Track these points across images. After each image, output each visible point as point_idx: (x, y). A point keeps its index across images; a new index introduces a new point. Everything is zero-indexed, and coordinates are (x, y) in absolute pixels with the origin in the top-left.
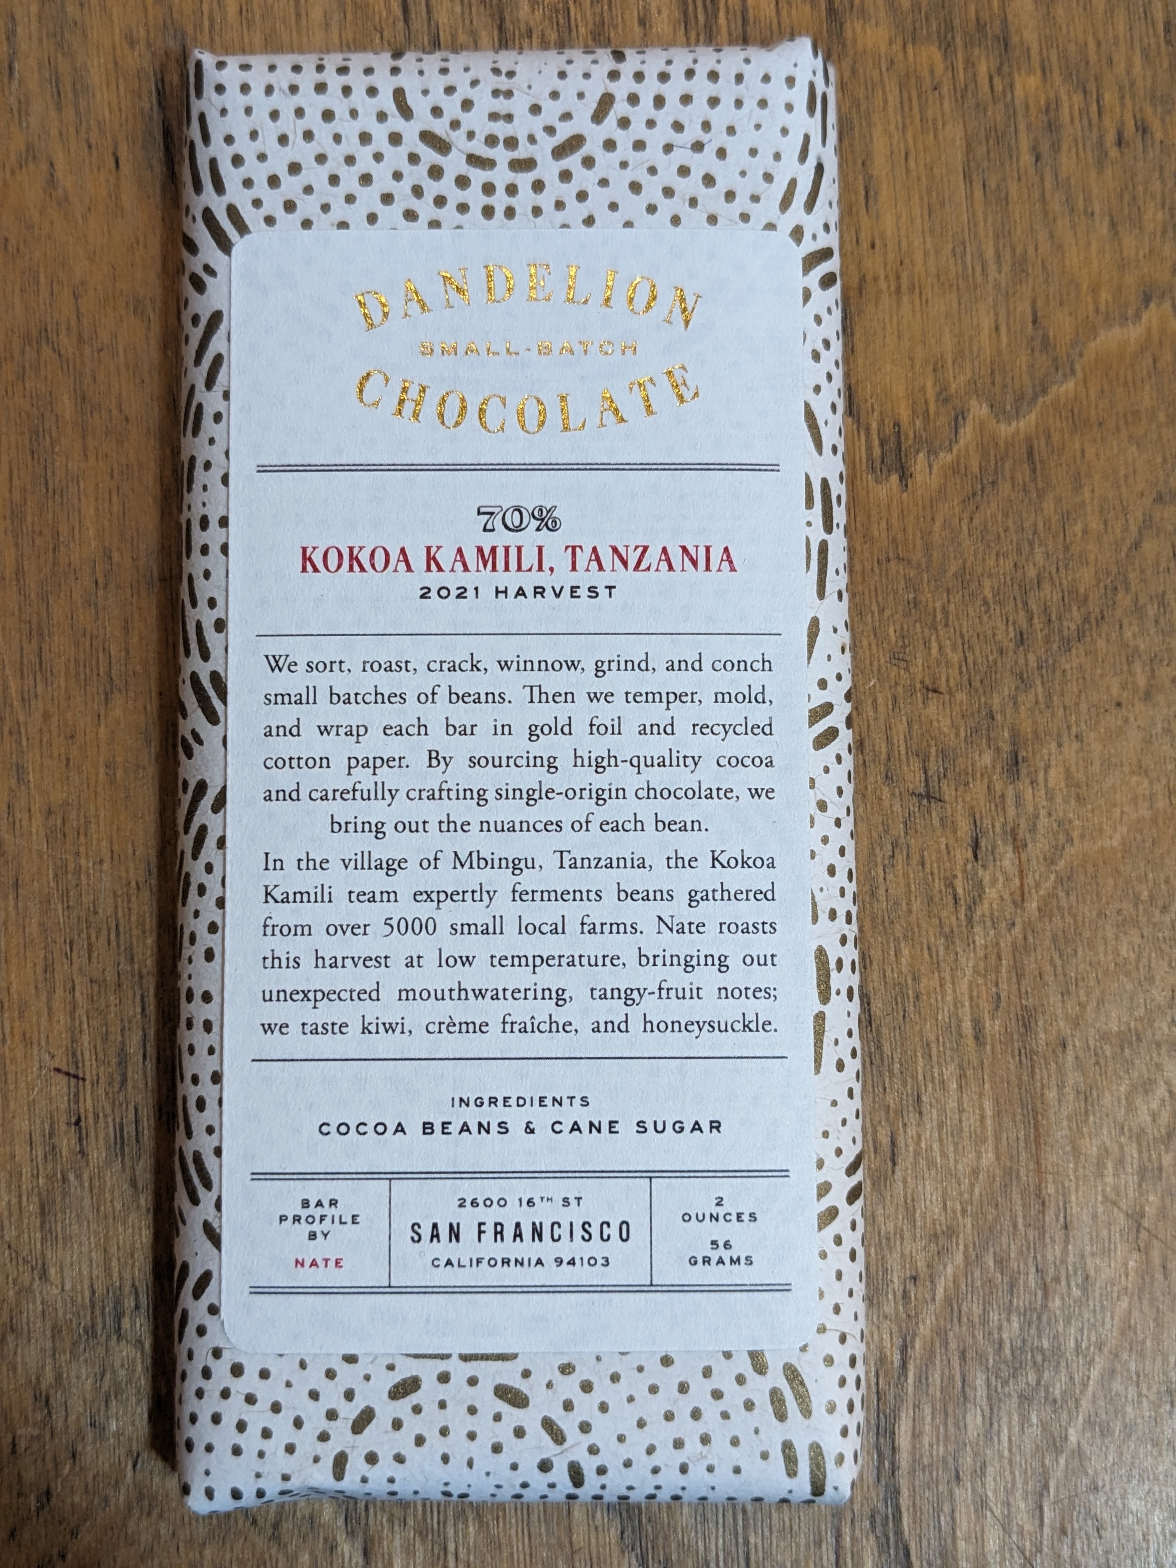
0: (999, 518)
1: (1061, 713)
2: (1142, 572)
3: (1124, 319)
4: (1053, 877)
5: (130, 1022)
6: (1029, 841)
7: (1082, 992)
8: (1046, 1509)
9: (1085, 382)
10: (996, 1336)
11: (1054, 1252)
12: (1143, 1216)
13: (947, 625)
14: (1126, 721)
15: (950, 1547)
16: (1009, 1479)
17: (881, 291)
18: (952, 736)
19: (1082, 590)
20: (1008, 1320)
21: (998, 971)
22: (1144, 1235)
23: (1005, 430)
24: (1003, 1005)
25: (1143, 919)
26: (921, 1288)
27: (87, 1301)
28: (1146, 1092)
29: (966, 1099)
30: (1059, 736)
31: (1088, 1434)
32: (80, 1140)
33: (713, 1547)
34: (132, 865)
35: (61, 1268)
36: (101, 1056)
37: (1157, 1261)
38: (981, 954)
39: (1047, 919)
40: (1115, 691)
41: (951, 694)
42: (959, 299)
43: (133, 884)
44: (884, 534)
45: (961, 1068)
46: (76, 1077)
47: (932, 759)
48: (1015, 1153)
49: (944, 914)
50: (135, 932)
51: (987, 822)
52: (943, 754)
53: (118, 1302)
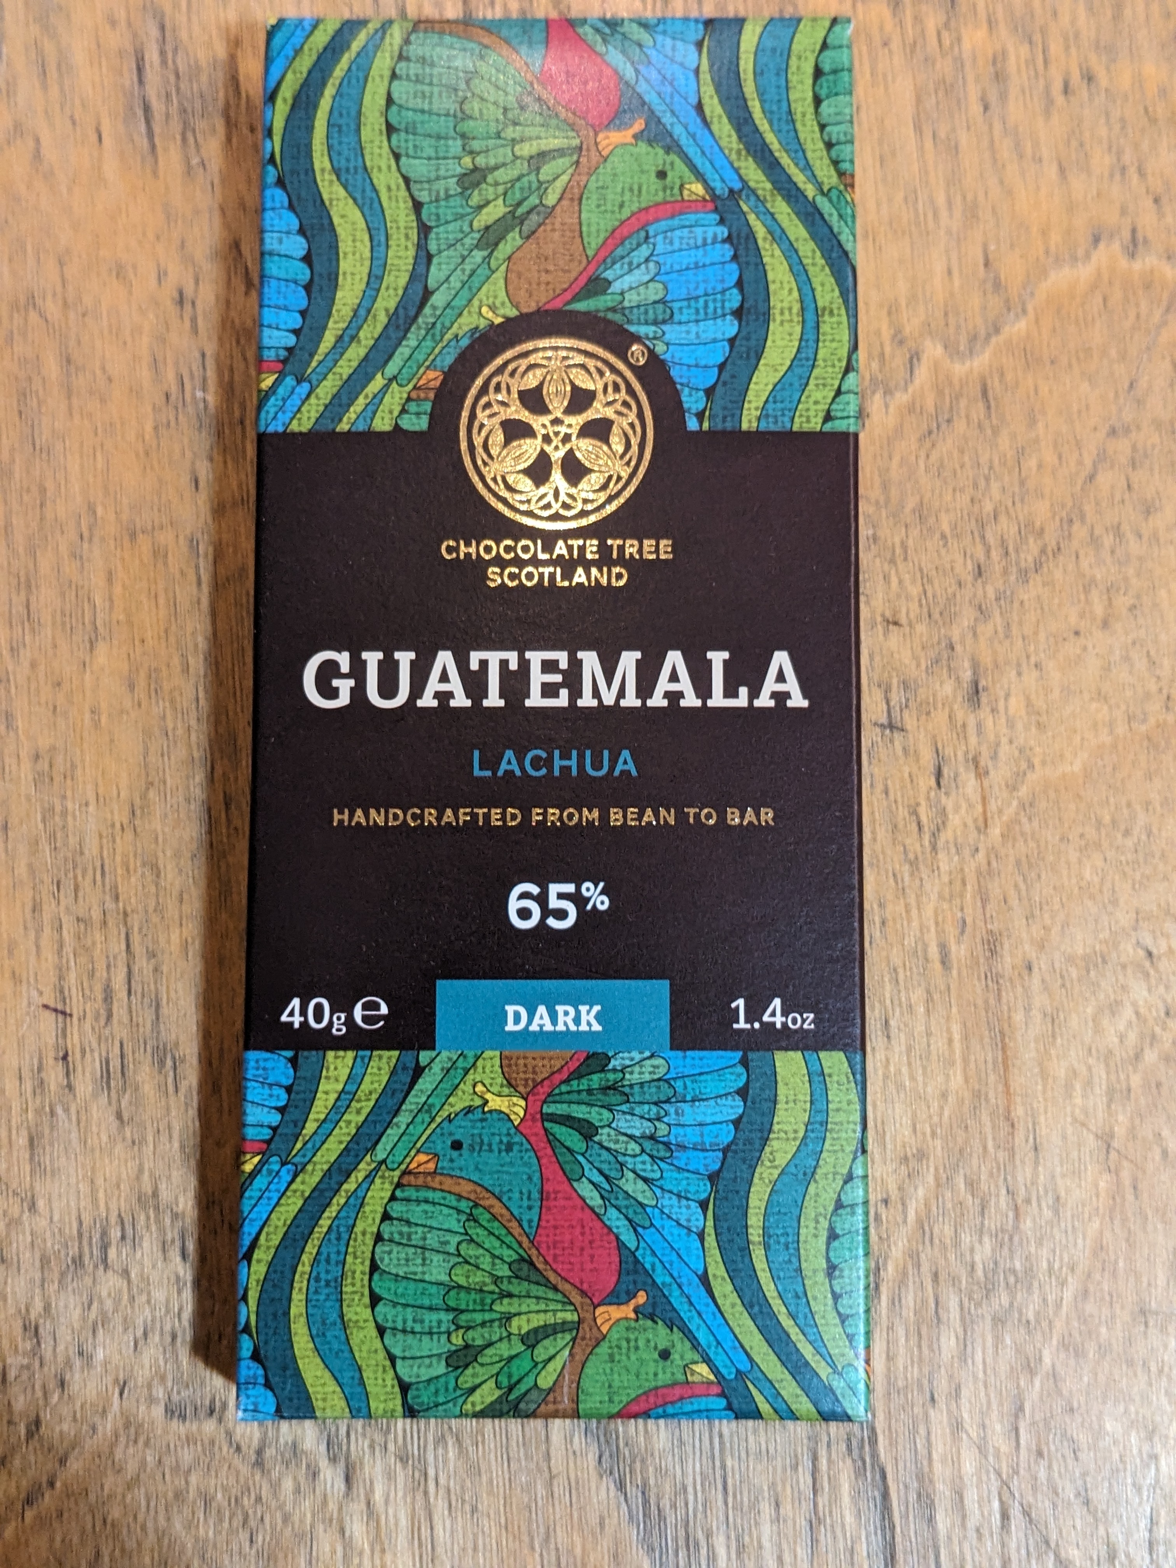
0: (956, 453)
1: (1020, 641)
2: (1097, 504)
3: (1074, 259)
4: (1015, 803)
5: (115, 958)
6: (991, 768)
7: (1046, 916)
8: (1022, 1431)
9: (1037, 321)
10: (968, 1258)
11: (1023, 1174)
12: (1112, 1135)
13: (905, 559)
14: (1085, 649)
15: (926, 1470)
16: (984, 1401)
18: (913, 667)
19: (1038, 524)
20: (980, 1242)
21: (962, 896)
22: (1113, 1155)
23: (959, 369)
24: (969, 929)
25: (1105, 844)
26: (892, 1210)
27: (75, 1232)
28: (1113, 1014)
29: (933, 1022)
30: (1019, 665)
31: (1062, 1355)
32: (68, 1074)
33: (690, 1470)
34: (116, 807)
35: (50, 1200)
36: (87, 992)
37: (1127, 1182)
38: (946, 879)
39: (1010, 844)
40: (1073, 619)
41: (910, 625)
42: (912, 244)
43: (118, 826)
45: (928, 992)
46: (64, 1013)
48: (983, 1075)
49: (908, 841)
50: (119, 871)
51: (949, 751)
52: (905, 685)
53: (104, 1233)
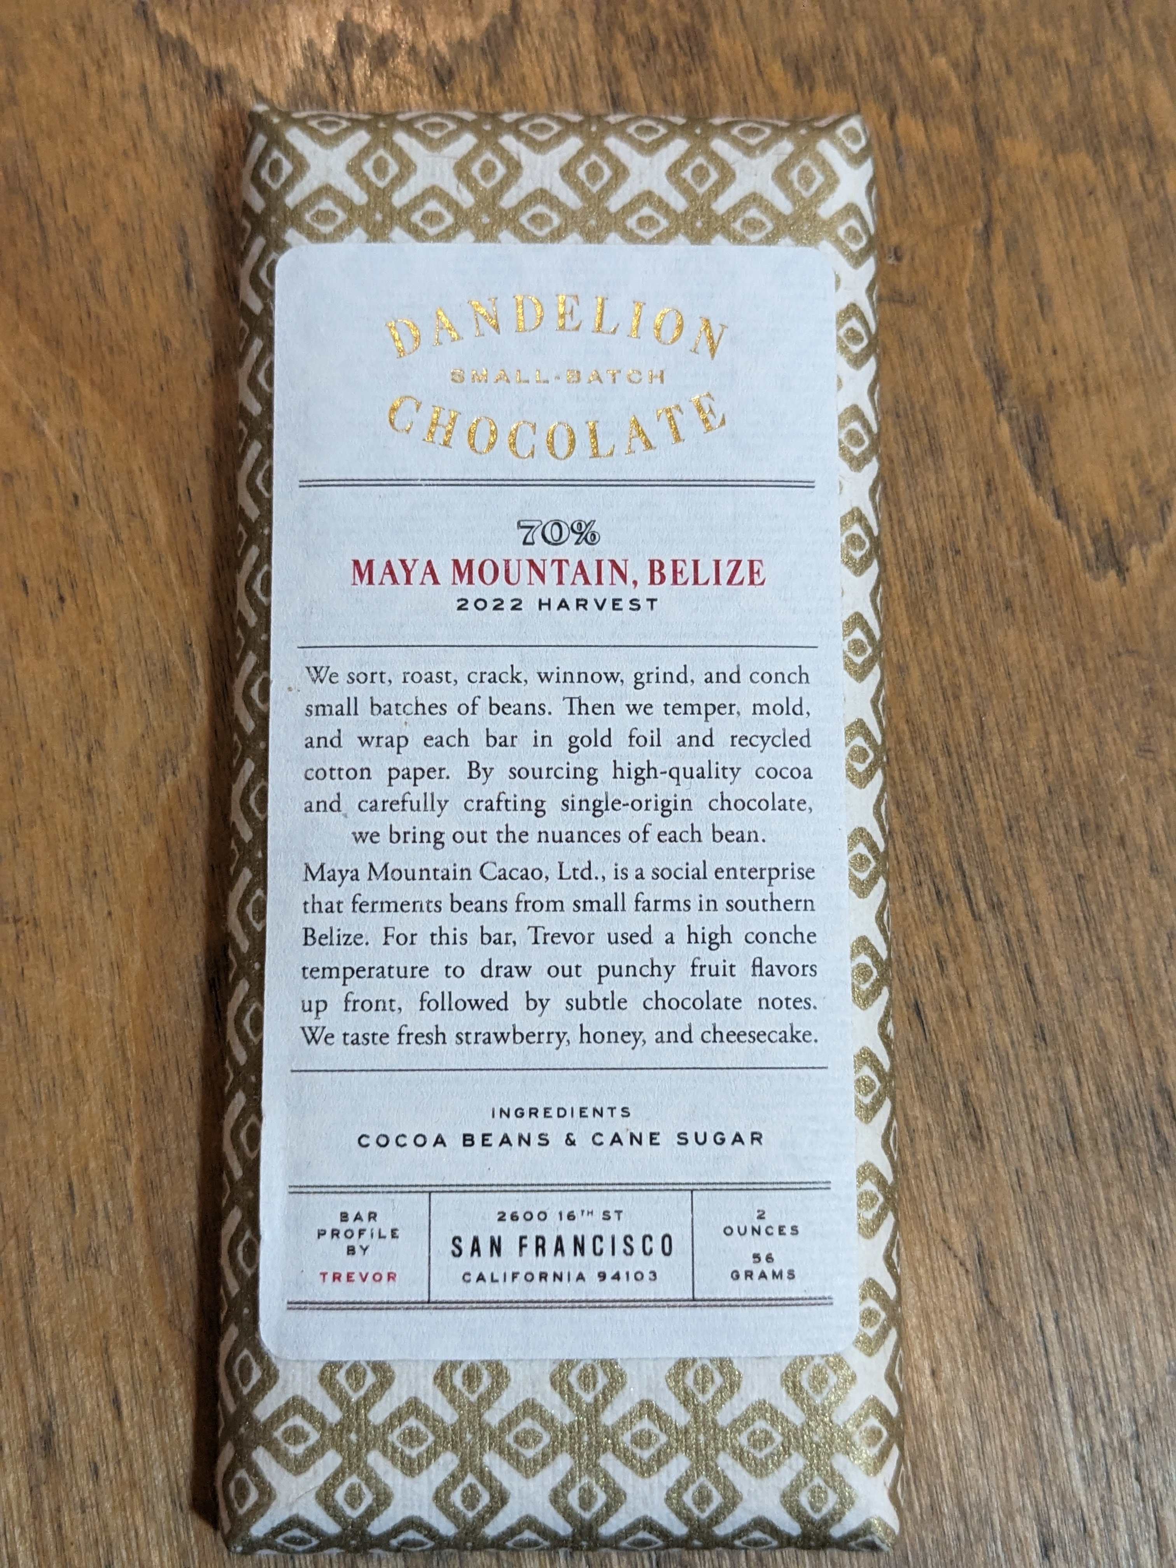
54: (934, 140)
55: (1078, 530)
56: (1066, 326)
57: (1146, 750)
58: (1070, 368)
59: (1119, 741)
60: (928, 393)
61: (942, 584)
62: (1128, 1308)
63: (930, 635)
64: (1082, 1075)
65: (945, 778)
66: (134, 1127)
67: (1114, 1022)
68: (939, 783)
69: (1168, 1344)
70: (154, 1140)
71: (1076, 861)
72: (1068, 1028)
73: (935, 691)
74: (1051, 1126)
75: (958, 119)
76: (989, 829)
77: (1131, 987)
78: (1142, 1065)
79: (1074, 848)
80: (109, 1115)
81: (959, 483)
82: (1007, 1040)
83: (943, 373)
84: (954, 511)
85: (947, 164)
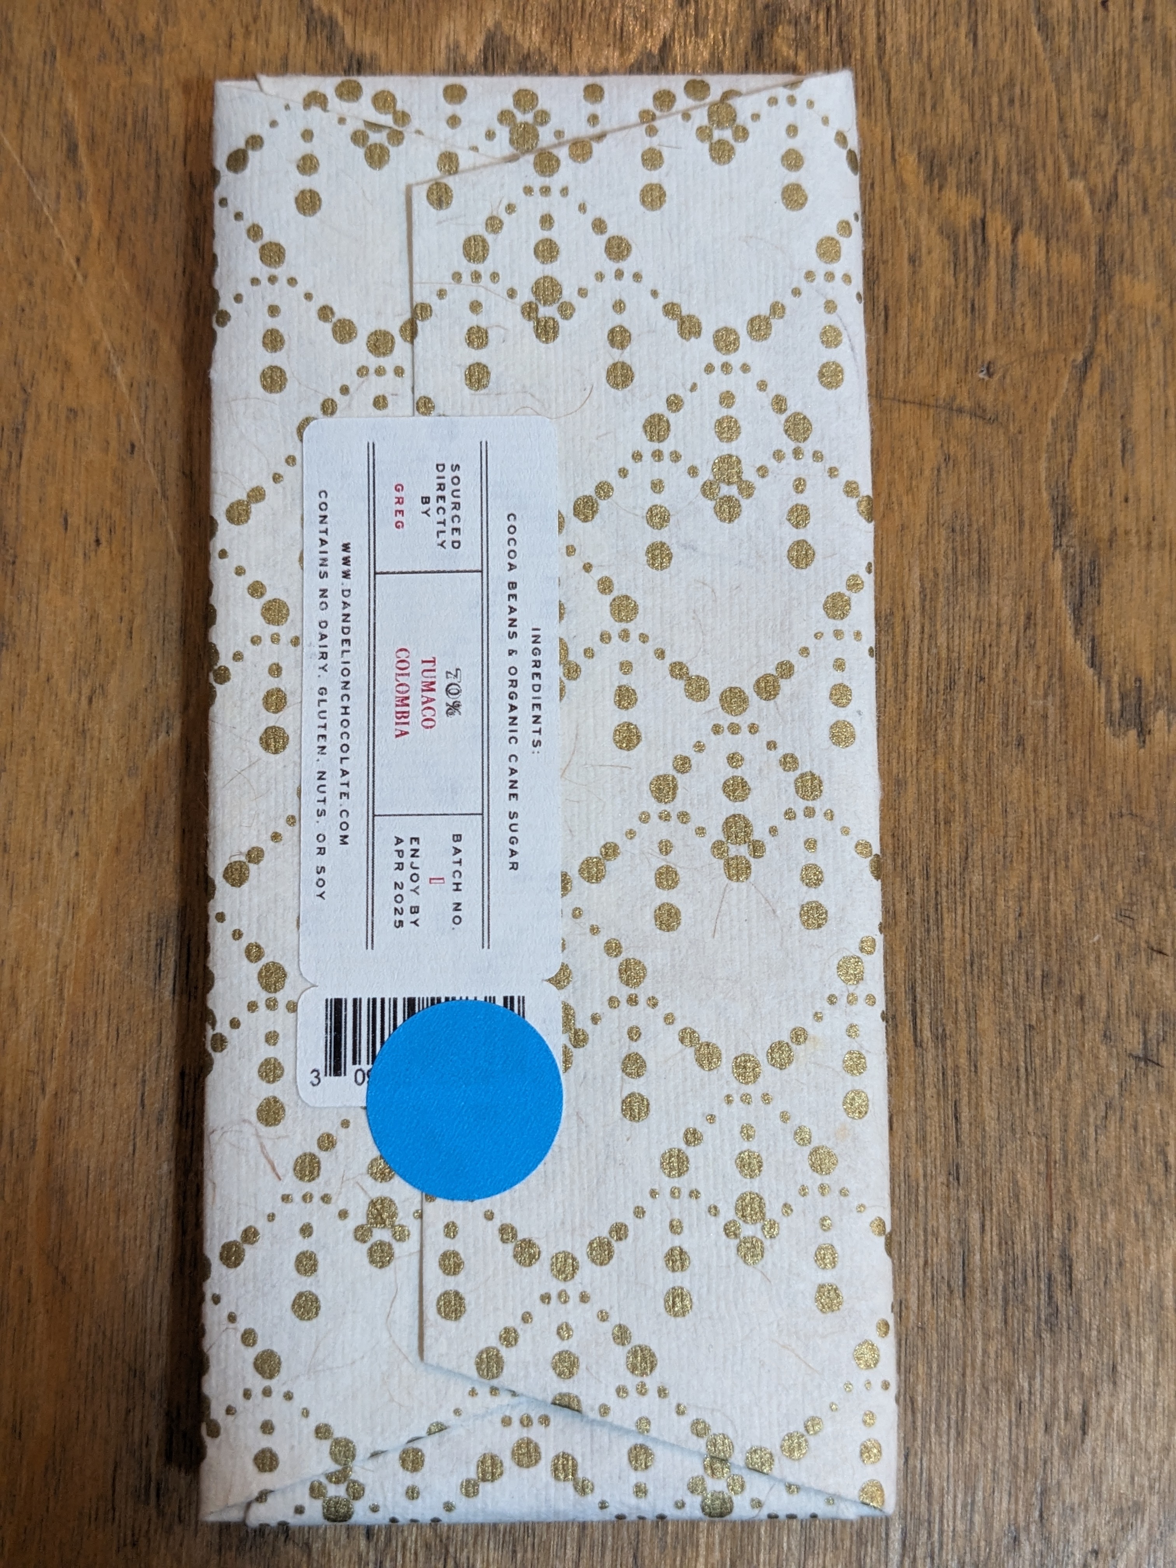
17: (1131, 545)
44: (1118, 788)
47: (1153, 1021)
54: (1054, 261)
55: (1109, 682)
56: (1144, 476)
57: (1125, 916)
58: (1137, 519)
59: (1101, 901)
60: (989, 513)
61: (959, 707)
62: (981, 1462)
63: (935, 754)
64: (988, 1223)
65: (918, 900)
66: (55, 1063)
67: (1032, 1179)
68: (911, 903)
69: (1013, 1507)
70: (71, 1079)
71: (1030, 1011)
72: (984, 1173)
73: (928, 811)
74: (945, 1268)
75: (1083, 247)
76: (950, 960)
77: (1057, 1147)
78: (1050, 1228)
79: (1031, 998)
80: (35, 1047)
81: (999, 610)
82: (921, 1172)
83: (1008, 496)
84: (988, 638)
85: (1060, 289)
